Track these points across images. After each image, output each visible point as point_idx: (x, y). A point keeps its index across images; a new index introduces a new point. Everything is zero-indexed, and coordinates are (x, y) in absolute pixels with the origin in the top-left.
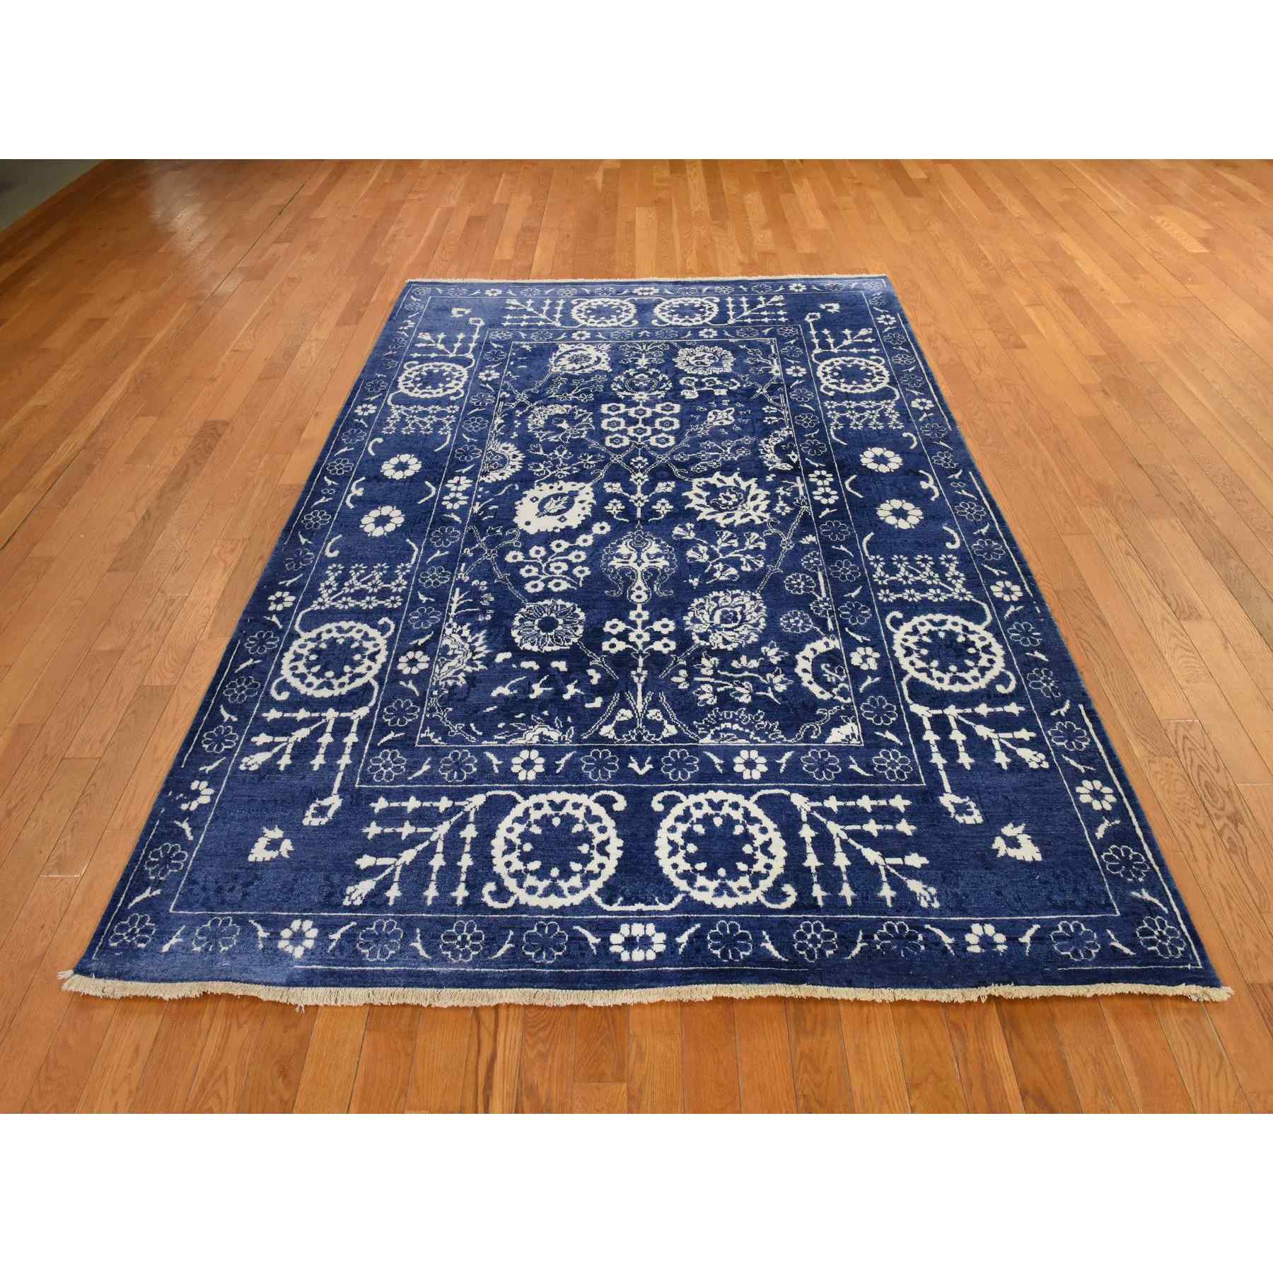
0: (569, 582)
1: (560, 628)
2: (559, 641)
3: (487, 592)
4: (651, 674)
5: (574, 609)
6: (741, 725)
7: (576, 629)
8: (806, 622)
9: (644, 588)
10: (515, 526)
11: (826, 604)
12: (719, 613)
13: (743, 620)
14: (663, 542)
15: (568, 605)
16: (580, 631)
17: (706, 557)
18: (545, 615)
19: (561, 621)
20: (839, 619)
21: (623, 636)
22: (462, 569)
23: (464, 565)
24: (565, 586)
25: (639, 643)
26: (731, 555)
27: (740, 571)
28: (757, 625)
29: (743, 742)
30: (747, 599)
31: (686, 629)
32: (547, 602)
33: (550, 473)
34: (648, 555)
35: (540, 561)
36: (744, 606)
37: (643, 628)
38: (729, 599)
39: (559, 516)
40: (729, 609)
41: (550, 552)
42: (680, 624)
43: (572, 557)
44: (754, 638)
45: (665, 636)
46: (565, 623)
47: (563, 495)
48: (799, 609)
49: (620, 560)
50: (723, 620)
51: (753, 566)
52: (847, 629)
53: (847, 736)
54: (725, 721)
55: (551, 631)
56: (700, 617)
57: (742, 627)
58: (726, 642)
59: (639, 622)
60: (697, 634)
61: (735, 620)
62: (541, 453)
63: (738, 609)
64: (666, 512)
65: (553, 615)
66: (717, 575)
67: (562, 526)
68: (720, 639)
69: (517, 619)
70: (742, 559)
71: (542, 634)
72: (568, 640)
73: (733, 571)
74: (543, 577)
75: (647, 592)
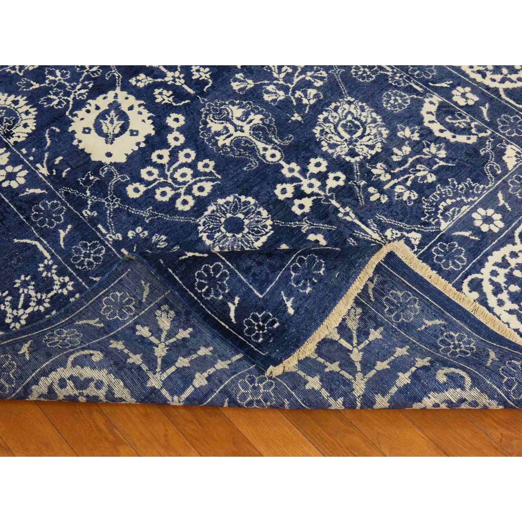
0: (207, 180)
1: (246, 222)
2: (258, 232)
3: (151, 235)
4: (353, 207)
5: (240, 200)
6: (451, 198)
7: (259, 213)
8: (401, 96)
9: (269, 147)
10: (100, 164)
11: (398, 75)
12: (340, 129)
13: (363, 124)
14: (238, 102)
15: (230, 199)
16: (265, 213)
17: (281, 93)
18: (223, 220)
19: (241, 216)
20: (419, 80)
21: (299, 194)
22: (104, 231)
23: (100, 226)
24: (208, 186)
25: (316, 190)
26: (296, 80)
27: (318, 88)
28: (374, 121)
29: (465, 209)
30: (346, 106)
31: (335, 156)
32: (211, 208)
33: (70, 99)
34: (238, 119)
35: (162, 180)
36: (349, 112)
37: (305, 177)
38: (335, 114)
39: (128, 133)
40: (344, 122)
41: (161, 167)
42: (325, 156)
43: (182, 159)
44: (385, 132)
45: (327, 172)
46: (246, 214)
47: (107, 112)
48: (387, 90)
49: (223, 137)
50: (351, 133)
51: (322, 79)
52: (430, 84)
53: (516, 156)
54: (438, 203)
55: (243, 229)
56: (332, 142)
57: (368, 129)
58: (372, 147)
59: (297, 174)
60: (346, 155)
61: (357, 127)
62: (36, 86)
63: (349, 118)
64: (208, 75)
65: (229, 215)
66: (305, 101)
67: (141, 138)
68: (366, 149)
69: (204, 238)
70: (308, 78)
71: (239, 236)
72: (265, 226)
73: (312, 92)
74: (182, 191)
75: (275, 149)
